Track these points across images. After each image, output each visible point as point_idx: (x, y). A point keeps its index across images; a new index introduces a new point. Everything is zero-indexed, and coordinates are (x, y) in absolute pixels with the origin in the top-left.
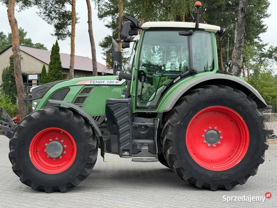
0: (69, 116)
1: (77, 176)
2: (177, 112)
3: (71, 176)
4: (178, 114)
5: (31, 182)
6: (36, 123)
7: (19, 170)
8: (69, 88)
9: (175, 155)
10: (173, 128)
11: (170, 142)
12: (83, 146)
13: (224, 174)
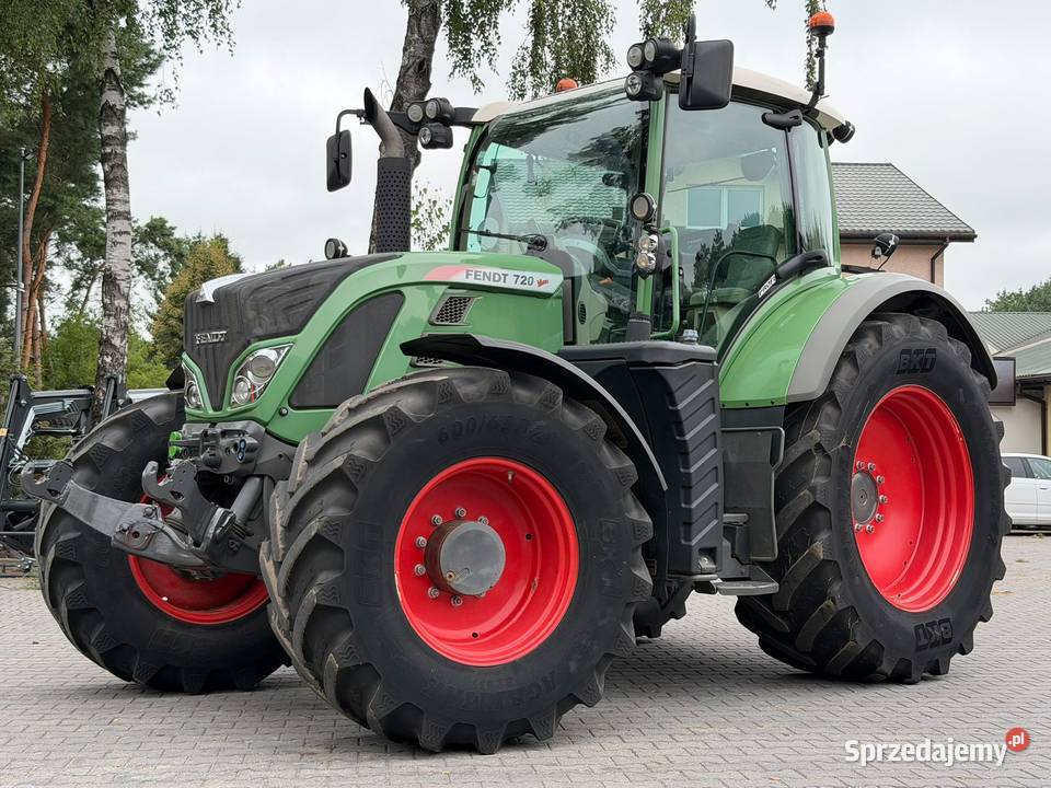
0: (548, 402)
1: (594, 662)
2: (837, 405)
3: (573, 666)
4: (837, 412)
5: (421, 711)
6: (421, 440)
7: (368, 664)
8: (401, 293)
9: (835, 562)
10: (827, 461)
11: (821, 515)
12: (608, 531)
13: (934, 623)
